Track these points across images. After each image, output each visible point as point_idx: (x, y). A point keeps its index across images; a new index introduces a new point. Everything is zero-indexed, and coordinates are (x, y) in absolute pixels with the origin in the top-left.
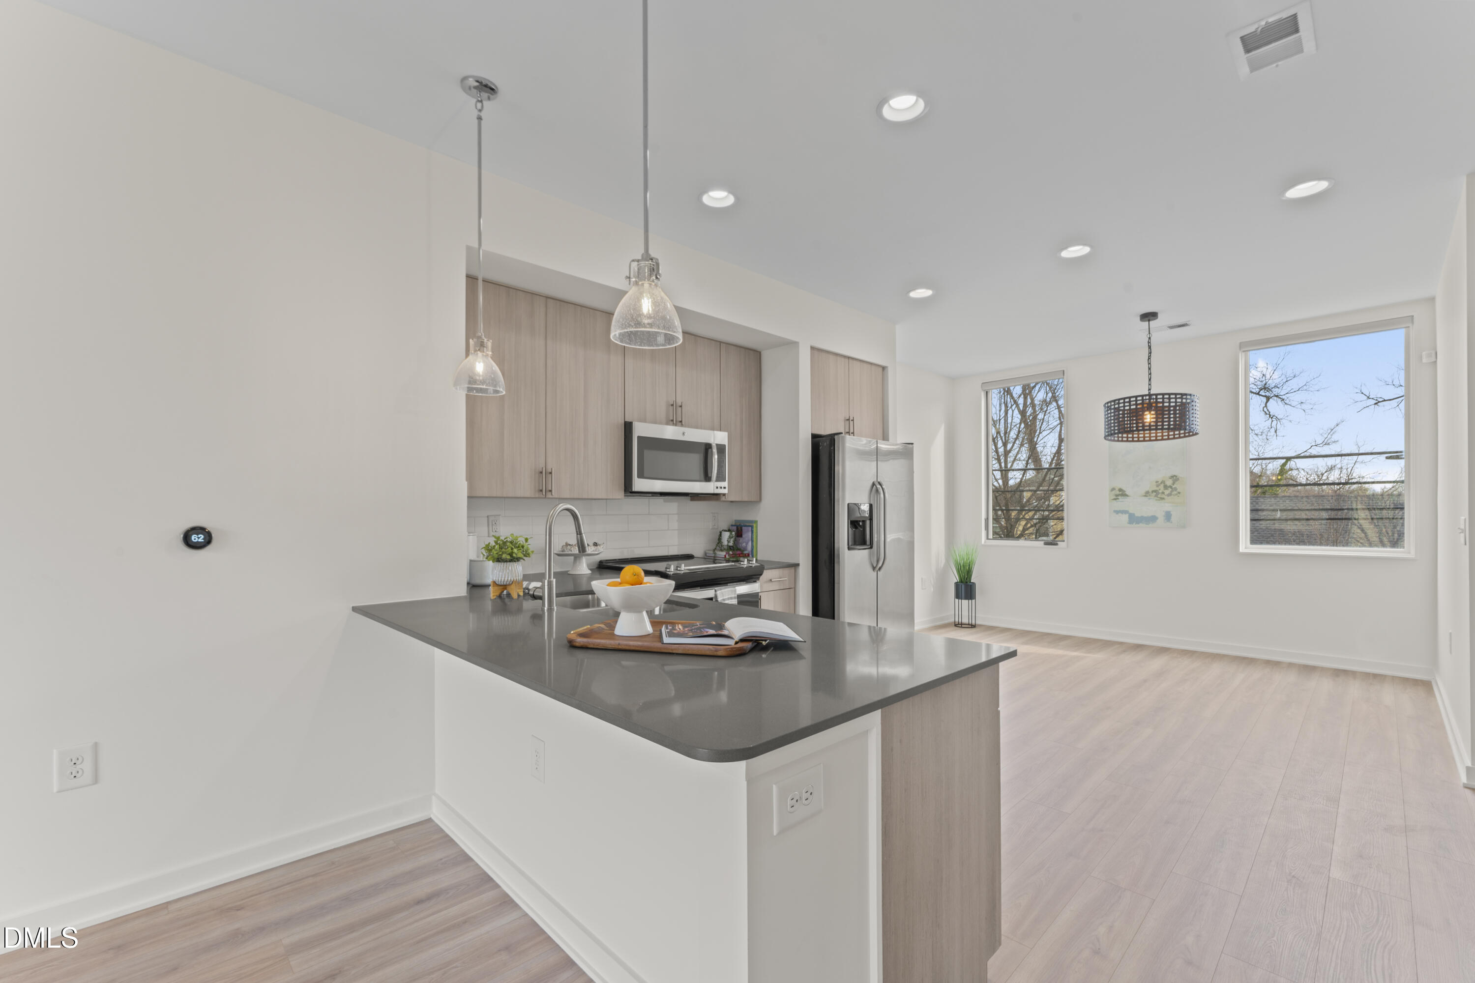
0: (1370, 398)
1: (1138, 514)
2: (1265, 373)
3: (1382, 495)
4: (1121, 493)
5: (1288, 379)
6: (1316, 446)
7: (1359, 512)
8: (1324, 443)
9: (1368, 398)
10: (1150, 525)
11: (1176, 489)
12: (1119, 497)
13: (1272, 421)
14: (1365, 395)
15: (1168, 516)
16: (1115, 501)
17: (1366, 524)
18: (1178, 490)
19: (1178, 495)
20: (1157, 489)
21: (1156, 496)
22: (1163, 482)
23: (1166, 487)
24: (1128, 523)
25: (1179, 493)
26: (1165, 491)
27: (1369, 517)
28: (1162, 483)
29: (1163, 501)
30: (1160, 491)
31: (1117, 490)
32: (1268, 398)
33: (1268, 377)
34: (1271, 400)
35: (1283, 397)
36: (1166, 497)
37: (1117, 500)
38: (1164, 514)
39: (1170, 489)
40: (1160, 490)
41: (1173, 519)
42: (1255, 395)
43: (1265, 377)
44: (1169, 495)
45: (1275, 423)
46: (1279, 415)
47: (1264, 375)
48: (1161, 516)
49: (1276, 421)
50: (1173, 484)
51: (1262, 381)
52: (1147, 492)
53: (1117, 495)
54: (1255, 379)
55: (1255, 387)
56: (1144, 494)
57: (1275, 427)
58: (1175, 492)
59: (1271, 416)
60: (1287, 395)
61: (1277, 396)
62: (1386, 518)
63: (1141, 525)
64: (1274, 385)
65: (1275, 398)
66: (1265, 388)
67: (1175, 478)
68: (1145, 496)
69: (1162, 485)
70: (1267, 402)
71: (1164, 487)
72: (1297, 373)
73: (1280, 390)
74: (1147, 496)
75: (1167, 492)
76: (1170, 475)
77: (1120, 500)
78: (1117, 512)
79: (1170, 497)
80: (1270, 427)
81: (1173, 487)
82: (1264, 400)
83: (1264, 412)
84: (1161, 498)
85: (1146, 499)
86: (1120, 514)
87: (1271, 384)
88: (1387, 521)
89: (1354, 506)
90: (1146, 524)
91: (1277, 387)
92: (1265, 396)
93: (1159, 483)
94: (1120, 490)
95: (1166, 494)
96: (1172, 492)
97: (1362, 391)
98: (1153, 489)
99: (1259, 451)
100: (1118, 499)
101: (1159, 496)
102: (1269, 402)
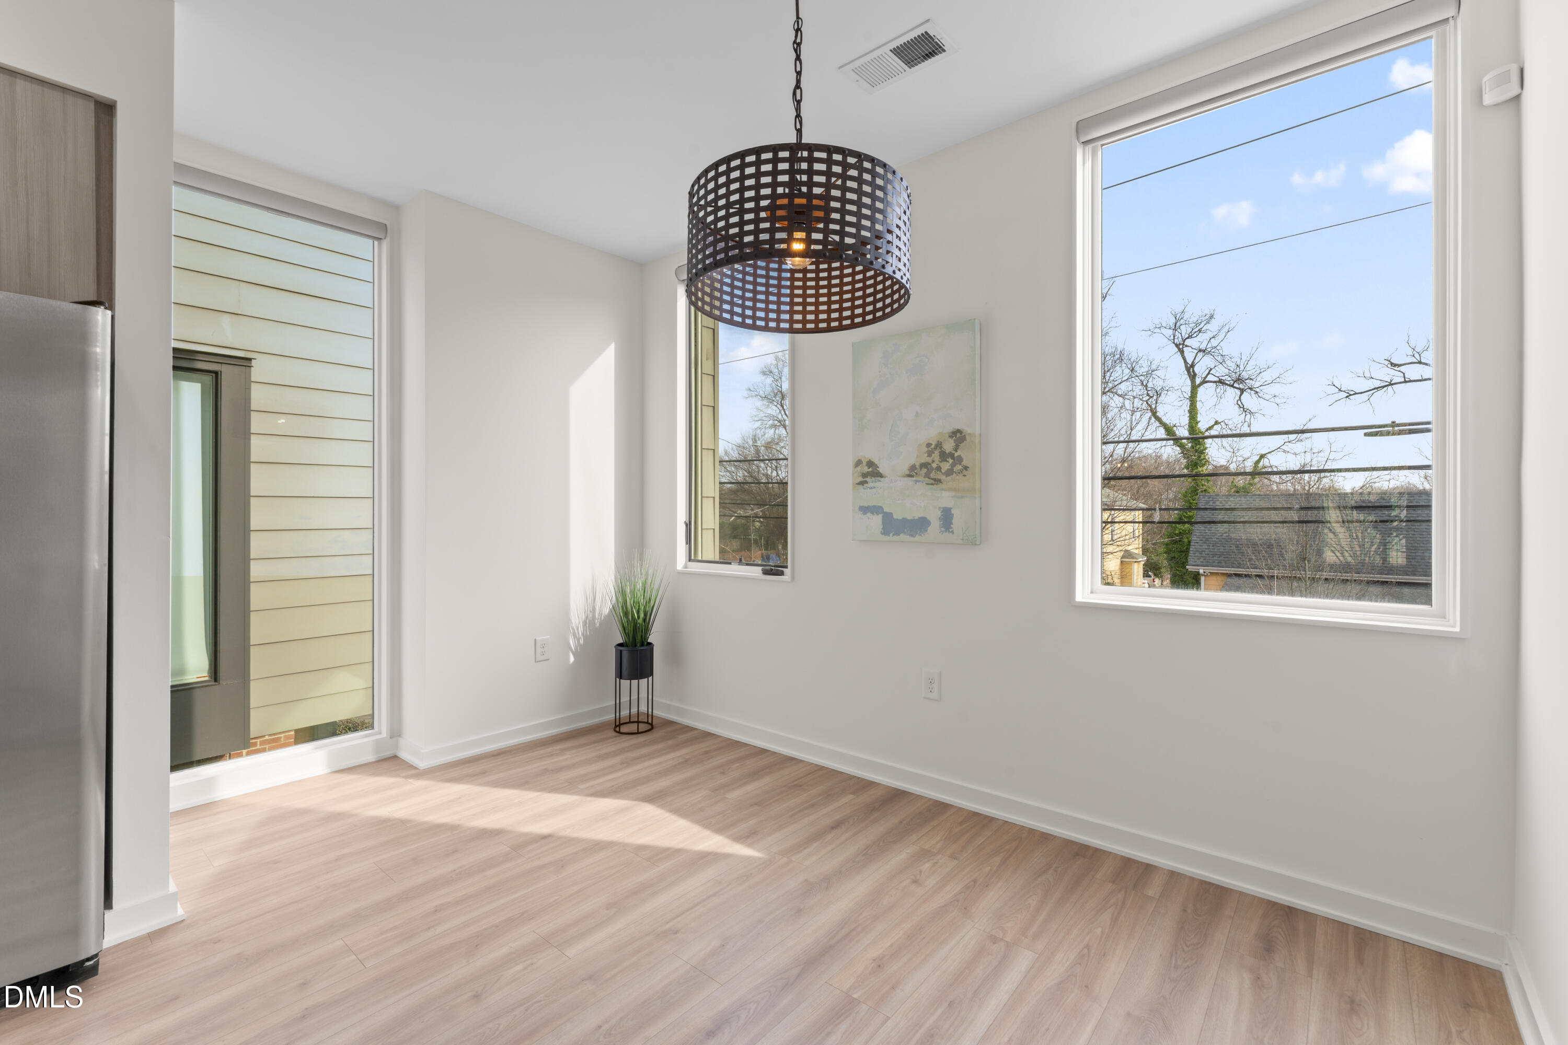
0: (1342, 391)
1: (897, 515)
2: (1239, 364)
3: (1352, 494)
4: (870, 470)
5: (1262, 370)
6: (1289, 442)
7: (1330, 512)
8: (1297, 440)
9: (1340, 390)
10: (918, 538)
11: (960, 460)
12: (868, 479)
13: (1246, 415)
14: (1337, 387)
15: (947, 517)
16: (861, 487)
17: (1338, 528)
18: (964, 463)
19: (965, 472)
20: (929, 460)
21: (927, 475)
22: (939, 445)
23: (944, 456)
24: (882, 534)
25: (966, 468)
26: (942, 465)
27: (1341, 520)
28: (937, 446)
29: (940, 486)
30: (934, 465)
31: (864, 463)
32: (1242, 391)
33: (1242, 367)
34: (1245, 392)
35: (1258, 390)
36: (943, 477)
37: (866, 485)
38: (939, 513)
39: (951, 461)
40: (933, 462)
41: (957, 523)
42: (1229, 387)
43: (1240, 368)
44: (949, 473)
45: (1248, 416)
46: (1252, 408)
47: (1238, 366)
48: (934, 517)
49: (1249, 415)
50: (956, 450)
51: (1236, 373)
52: (913, 468)
53: (864, 475)
54: (1229, 370)
55: (1229, 379)
56: (907, 473)
57: (1249, 422)
58: (959, 467)
59: (1245, 410)
60: (1261, 388)
61: (1251, 389)
62: (1357, 522)
63: (903, 537)
64: (1248, 377)
65: (1249, 391)
66: (1239, 380)
67: (958, 435)
68: (909, 476)
69: (937, 453)
70: (1241, 395)
71: (940, 456)
72: (1271, 364)
73: (1254, 382)
74: (912, 476)
75: (946, 466)
76: (950, 428)
77: (870, 485)
78: (865, 510)
79: (949, 478)
80: (1244, 421)
81: (956, 455)
82: (1238, 392)
83: (1238, 406)
84: (935, 480)
85: (910, 481)
86: (869, 514)
87: (1245, 375)
88: (1358, 524)
89: (1325, 505)
90: (912, 536)
91: (1251, 379)
92: (1239, 389)
93: (933, 447)
94: (870, 464)
95: (943, 471)
96: (953, 465)
97: (1334, 383)
98: (923, 461)
99: (1234, 447)
100: (866, 482)
101: (932, 475)
102: (1243, 395)
